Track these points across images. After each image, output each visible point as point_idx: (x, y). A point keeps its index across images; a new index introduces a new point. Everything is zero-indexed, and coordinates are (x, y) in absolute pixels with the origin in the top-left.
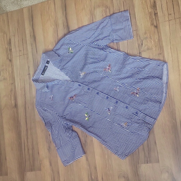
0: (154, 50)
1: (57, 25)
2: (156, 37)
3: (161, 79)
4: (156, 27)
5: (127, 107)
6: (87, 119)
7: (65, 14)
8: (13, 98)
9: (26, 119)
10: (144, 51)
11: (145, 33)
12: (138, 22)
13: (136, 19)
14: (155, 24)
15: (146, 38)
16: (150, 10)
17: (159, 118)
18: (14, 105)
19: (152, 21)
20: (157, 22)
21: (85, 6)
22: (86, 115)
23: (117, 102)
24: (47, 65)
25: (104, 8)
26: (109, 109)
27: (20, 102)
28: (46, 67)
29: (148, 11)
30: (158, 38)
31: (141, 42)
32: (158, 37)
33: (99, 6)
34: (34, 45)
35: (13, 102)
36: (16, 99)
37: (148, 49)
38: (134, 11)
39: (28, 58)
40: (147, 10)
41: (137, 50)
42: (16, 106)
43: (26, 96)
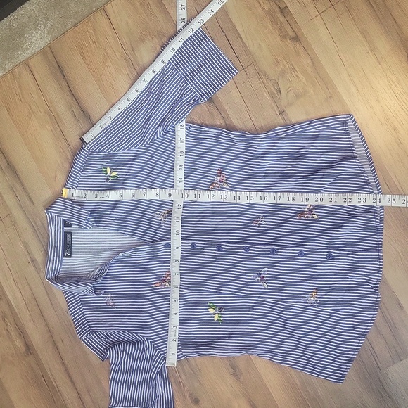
0: (312, 92)
1: (55, 120)
2: (306, 61)
3: (353, 156)
4: (296, 39)
5: (301, 254)
6: (216, 317)
7: (67, 87)
8: (13, 333)
9: (67, 370)
10: (290, 104)
11: (277, 63)
12: (249, 43)
13: (241, 38)
14: (291, 33)
15: (283, 73)
16: (267, 7)
17: (386, 246)
18: (23, 349)
19: (281, 29)
20: (294, 27)
21: (109, 52)
22: (212, 310)
23: (273, 252)
24: (67, 229)
25: (156, 40)
26: (261, 274)
27: (36, 335)
28: (68, 236)
29: (263, 9)
30: (311, 64)
31: (274, 88)
32: (309, 61)
33: (142, 40)
34: (19, 187)
35: (19, 343)
36: (22, 334)
37: (298, 96)
38: (231, 22)
39: (14, 224)
40: (260, 10)
41: (273, 108)
42: (29, 349)
43: (46, 317)
